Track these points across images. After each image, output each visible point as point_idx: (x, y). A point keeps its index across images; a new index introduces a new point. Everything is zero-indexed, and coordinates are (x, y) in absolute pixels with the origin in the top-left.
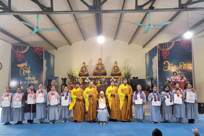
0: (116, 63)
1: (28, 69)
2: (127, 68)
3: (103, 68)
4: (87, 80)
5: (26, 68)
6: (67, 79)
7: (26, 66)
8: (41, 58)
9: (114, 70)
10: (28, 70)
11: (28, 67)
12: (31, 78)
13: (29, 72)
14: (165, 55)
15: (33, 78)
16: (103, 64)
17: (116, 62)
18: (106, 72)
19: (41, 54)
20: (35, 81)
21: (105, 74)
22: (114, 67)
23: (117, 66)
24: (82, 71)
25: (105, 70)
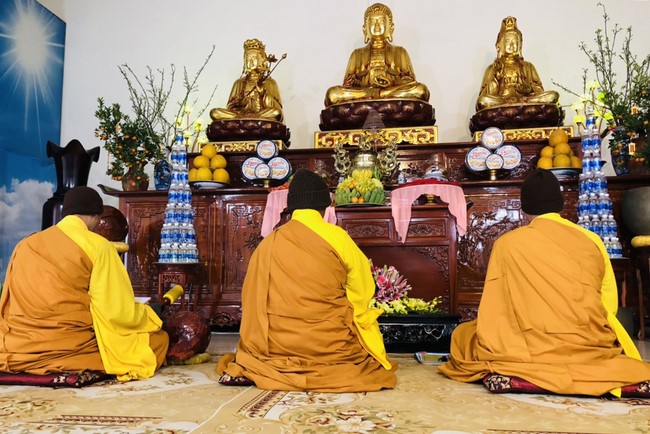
0: (515, 29)
2: (618, 49)
3: (404, 77)
4: (266, 161)
6: (97, 150)
9: (494, 86)
16: (401, 49)
17: (508, 27)
18: (425, 97)
21: (421, 114)
22: (498, 66)
23: (518, 60)
24: (237, 104)
25: (418, 84)
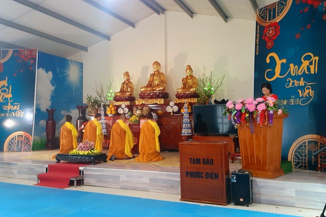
1: (9, 90)
5: (5, 89)
7: (6, 85)
8: (31, 69)
10: (8, 93)
11: (8, 87)
12: (12, 106)
13: (10, 96)
14: (270, 39)
15: (16, 106)
19: (32, 61)
20: (19, 113)
